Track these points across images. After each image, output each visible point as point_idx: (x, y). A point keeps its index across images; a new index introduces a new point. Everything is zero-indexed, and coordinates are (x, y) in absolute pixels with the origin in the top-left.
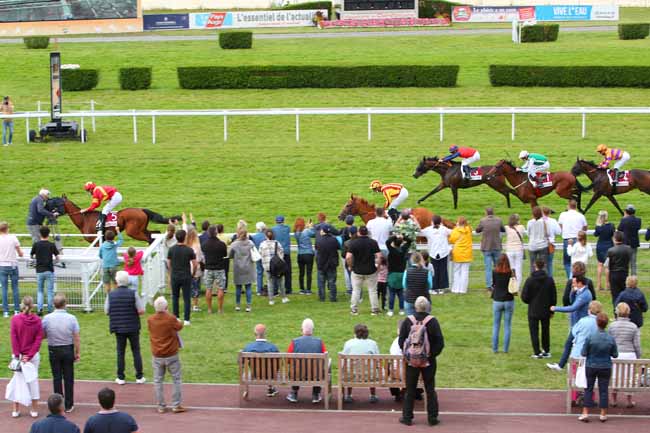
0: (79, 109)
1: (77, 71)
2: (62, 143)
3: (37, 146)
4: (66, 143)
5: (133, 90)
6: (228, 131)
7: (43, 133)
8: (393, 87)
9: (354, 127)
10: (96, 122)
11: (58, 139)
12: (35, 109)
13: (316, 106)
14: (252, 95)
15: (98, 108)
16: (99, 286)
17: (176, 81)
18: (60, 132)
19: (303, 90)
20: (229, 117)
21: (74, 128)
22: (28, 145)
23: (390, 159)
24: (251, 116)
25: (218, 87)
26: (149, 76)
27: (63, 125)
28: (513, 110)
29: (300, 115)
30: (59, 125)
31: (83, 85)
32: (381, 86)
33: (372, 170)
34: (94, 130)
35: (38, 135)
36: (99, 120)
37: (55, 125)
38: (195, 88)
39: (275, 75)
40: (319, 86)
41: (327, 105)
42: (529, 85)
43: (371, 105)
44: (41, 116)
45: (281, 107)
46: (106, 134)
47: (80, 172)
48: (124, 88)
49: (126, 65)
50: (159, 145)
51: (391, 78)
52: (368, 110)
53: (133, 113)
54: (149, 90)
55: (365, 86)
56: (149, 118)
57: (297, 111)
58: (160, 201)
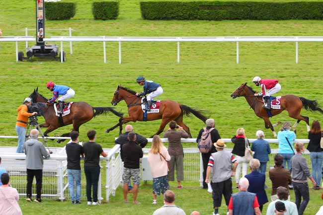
0: (59, 35)
1: (59, 3)
2: (44, 63)
3: (25, 64)
4: (48, 62)
5: (104, 20)
6: (180, 55)
7: (29, 53)
8: (317, 19)
9: (284, 52)
10: (73, 46)
11: (42, 59)
12: (23, 34)
13: (253, 34)
14: (202, 25)
15: (74, 34)
17: (138, 14)
18: (43, 53)
19: (243, 21)
20: (182, 43)
21: (55, 50)
22: (18, 64)
23: (313, 79)
24: (200, 43)
25: (173, 18)
26: (117, 8)
27: (46, 48)
29: (240, 43)
30: (43, 48)
31: (63, 15)
32: (307, 19)
33: (298, 88)
34: (71, 53)
35: (25, 56)
36: (75, 44)
37: (39, 47)
38: (155, 19)
39: (221, 9)
40: (256, 18)
41: (262, 34)
43: (300, 34)
44: (28, 40)
45: (224, 35)
46: (81, 56)
48: (96, 18)
50: (124, 66)
51: (315, 11)
52: (297, 39)
53: (104, 39)
54: (115, 21)
55: (295, 19)
56: (116, 43)
57: (238, 39)
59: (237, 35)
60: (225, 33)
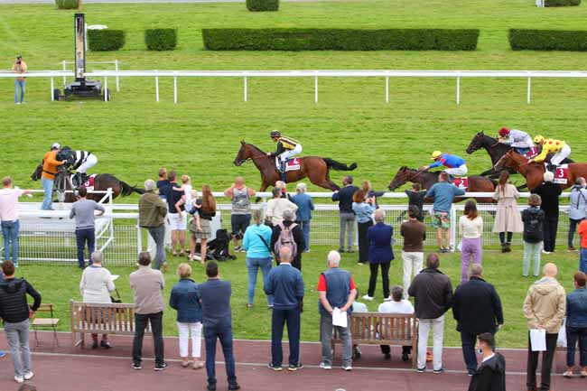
0: (104, 69)
1: (105, 31)
2: (85, 102)
3: (61, 104)
4: (90, 102)
5: (159, 50)
6: (248, 93)
7: (67, 91)
8: (414, 50)
9: (373, 89)
10: (120, 82)
11: (82, 97)
12: (60, 68)
13: (336, 68)
14: (275, 57)
15: (123, 68)
16: (109, 241)
17: (201, 43)
18: (83, 91)
19: (325, 52)
20: (250, 78)
21: (98, 87)
22: (53, 104)
23: (405, 121)
24: (273, 78)
25: (241, 48)
26: (175, 37)
27: (87, 84)
28: (529, 74)
29: (319, 77)
30: (83, 84)
31: (109, 45)
32: (402, 49)
33: (386, 131)
34: (118, 89)
35: (63, 94)
36: (123, 80)
37: (78, 84)
38: (219, 49)
39: (298, 37)
40: (341, 49)
41: (348, 67)
42: (549, 49)
43: (393, 67)
44: (65, 75)
45: (302, 69)
46: (130, 94)
47: (101, 131)
48: (150, 48)
49: (153, 26)
50: (179, 105)
51: (414, 41)
52: (387, 73)
53: (157, 73)
54: (173, 52)
55: (386, 49)
56: (171, 79)
57: (316, 73)
58: (176, 160)
59: (317, 69)
60: (303, 66)
